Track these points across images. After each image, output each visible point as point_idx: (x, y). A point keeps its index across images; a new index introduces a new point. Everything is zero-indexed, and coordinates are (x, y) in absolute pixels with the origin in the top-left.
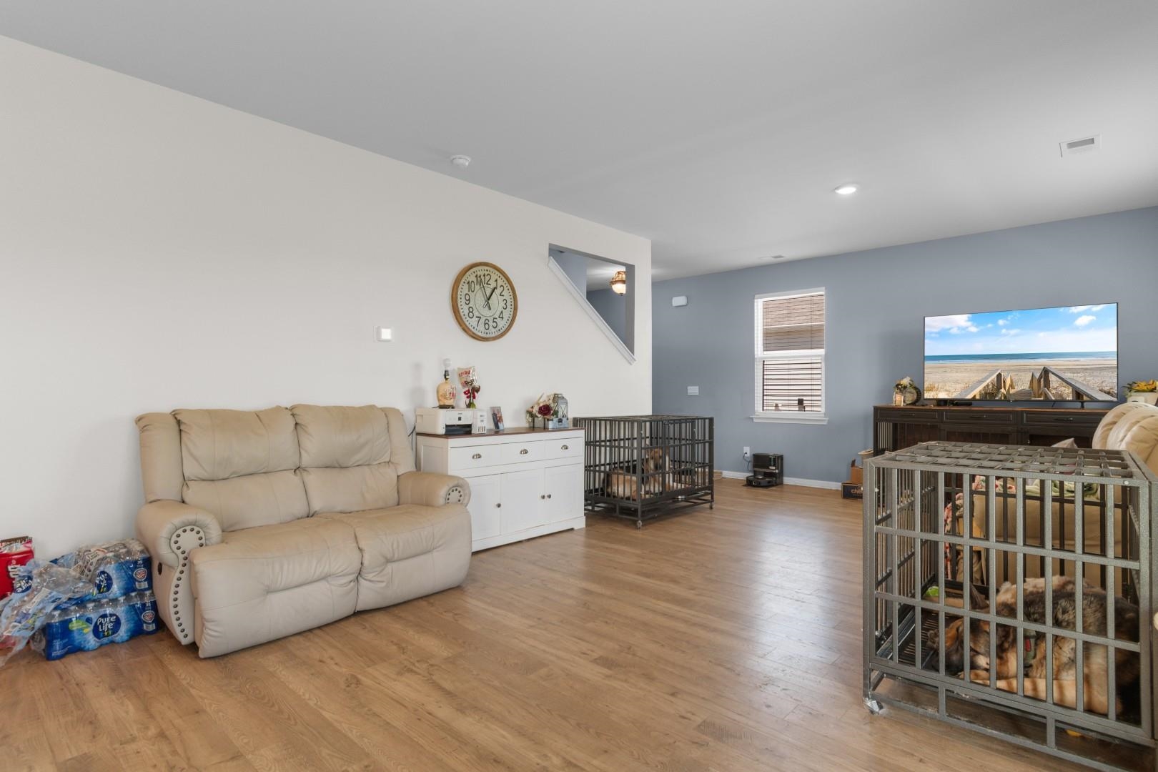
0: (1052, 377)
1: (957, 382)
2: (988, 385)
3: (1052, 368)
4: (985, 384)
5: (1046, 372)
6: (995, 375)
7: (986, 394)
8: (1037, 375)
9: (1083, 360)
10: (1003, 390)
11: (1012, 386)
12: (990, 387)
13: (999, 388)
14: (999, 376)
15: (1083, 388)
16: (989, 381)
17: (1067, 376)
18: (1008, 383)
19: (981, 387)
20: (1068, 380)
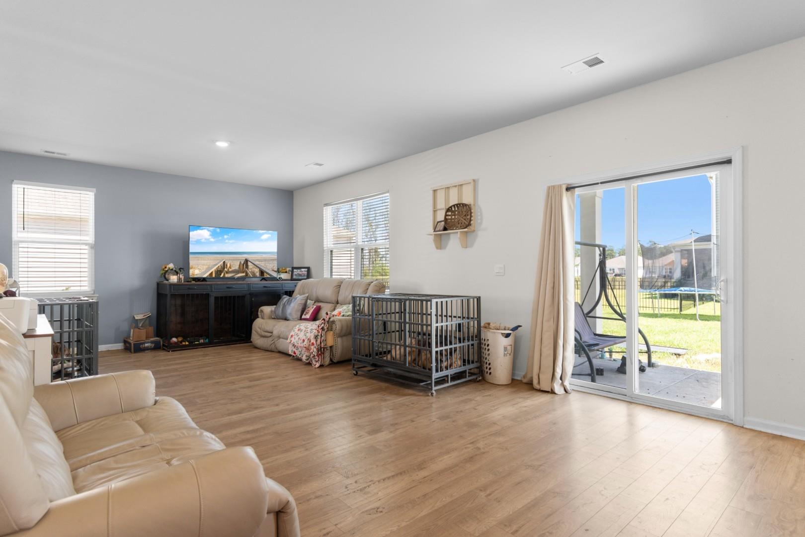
0: (249, 264)
1: (204, 265)
2: (219, 267)
3: (250, 259)
4: (217, 266)
5: (246, 261)
6: (222, 262)
7: (218, 271)
8: (242, 263)
9: (264, 256)
10: (226, 269)
11: (230, 267)
12: (220, 267)
13: (224, 268)
14: (224, 262)
15: (264, 269)
16: (219, 265)
17: (256, 263)
18: (228, 266)
19: (215, 268)
20: (258, 265)
